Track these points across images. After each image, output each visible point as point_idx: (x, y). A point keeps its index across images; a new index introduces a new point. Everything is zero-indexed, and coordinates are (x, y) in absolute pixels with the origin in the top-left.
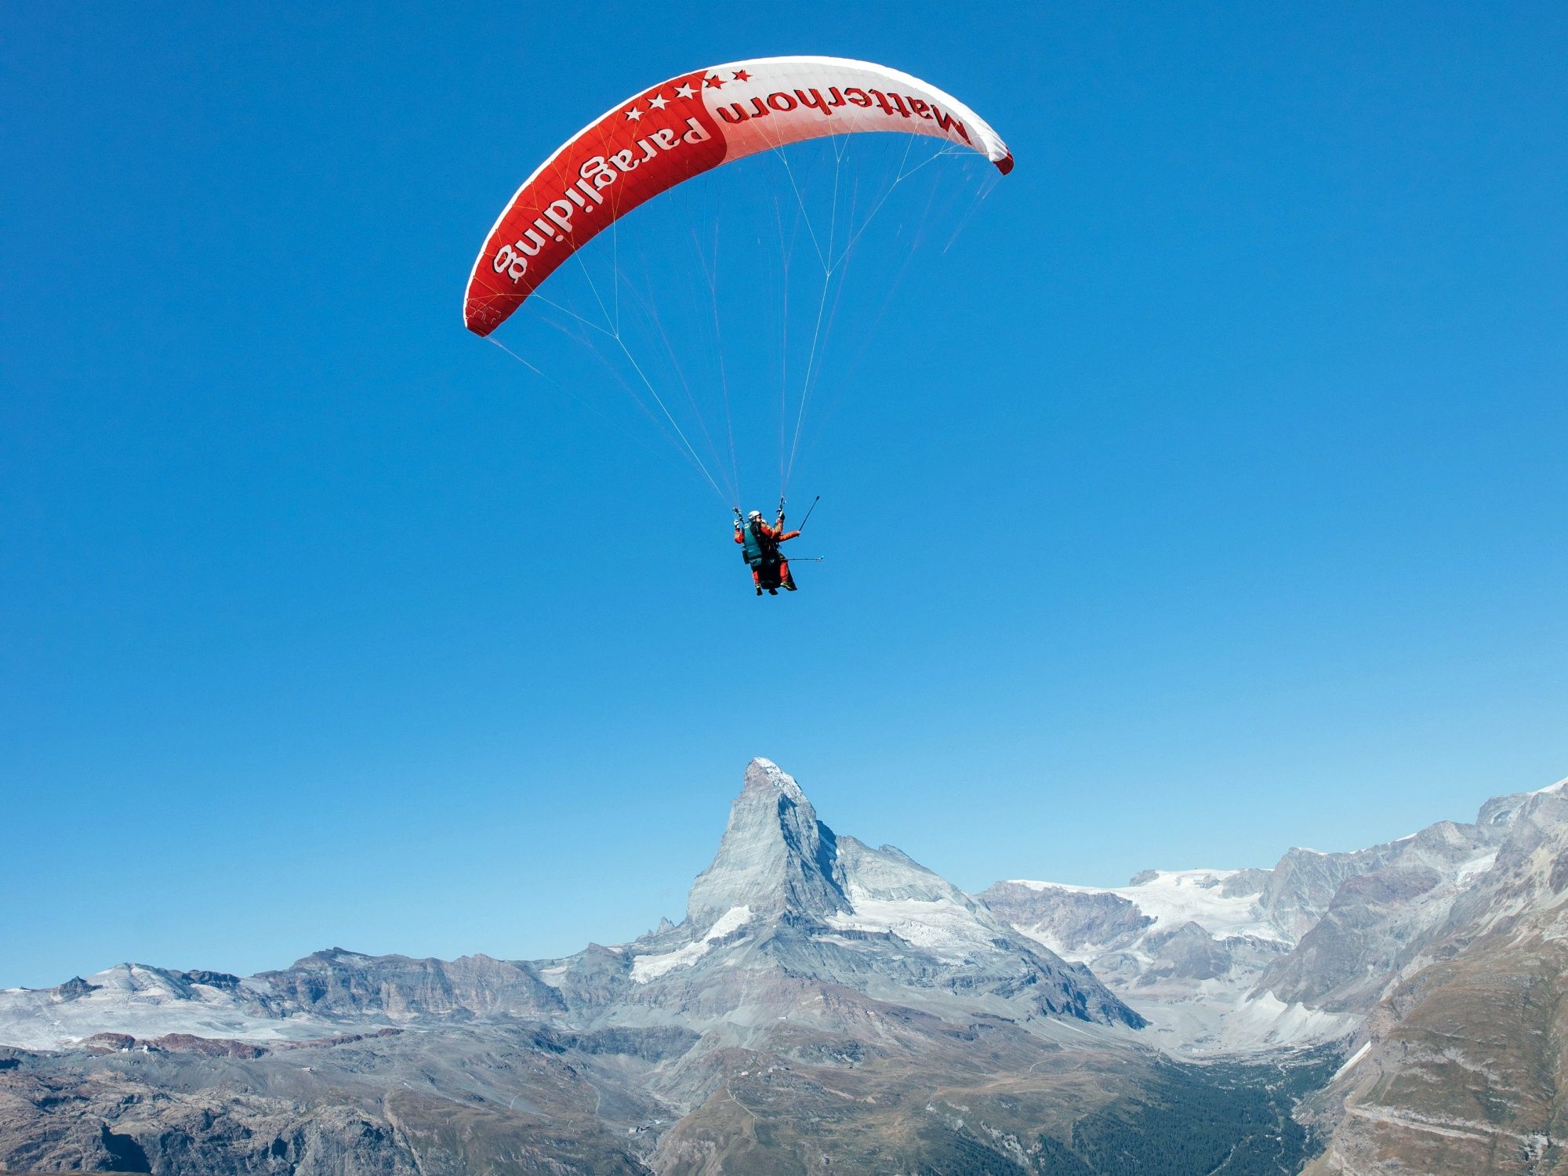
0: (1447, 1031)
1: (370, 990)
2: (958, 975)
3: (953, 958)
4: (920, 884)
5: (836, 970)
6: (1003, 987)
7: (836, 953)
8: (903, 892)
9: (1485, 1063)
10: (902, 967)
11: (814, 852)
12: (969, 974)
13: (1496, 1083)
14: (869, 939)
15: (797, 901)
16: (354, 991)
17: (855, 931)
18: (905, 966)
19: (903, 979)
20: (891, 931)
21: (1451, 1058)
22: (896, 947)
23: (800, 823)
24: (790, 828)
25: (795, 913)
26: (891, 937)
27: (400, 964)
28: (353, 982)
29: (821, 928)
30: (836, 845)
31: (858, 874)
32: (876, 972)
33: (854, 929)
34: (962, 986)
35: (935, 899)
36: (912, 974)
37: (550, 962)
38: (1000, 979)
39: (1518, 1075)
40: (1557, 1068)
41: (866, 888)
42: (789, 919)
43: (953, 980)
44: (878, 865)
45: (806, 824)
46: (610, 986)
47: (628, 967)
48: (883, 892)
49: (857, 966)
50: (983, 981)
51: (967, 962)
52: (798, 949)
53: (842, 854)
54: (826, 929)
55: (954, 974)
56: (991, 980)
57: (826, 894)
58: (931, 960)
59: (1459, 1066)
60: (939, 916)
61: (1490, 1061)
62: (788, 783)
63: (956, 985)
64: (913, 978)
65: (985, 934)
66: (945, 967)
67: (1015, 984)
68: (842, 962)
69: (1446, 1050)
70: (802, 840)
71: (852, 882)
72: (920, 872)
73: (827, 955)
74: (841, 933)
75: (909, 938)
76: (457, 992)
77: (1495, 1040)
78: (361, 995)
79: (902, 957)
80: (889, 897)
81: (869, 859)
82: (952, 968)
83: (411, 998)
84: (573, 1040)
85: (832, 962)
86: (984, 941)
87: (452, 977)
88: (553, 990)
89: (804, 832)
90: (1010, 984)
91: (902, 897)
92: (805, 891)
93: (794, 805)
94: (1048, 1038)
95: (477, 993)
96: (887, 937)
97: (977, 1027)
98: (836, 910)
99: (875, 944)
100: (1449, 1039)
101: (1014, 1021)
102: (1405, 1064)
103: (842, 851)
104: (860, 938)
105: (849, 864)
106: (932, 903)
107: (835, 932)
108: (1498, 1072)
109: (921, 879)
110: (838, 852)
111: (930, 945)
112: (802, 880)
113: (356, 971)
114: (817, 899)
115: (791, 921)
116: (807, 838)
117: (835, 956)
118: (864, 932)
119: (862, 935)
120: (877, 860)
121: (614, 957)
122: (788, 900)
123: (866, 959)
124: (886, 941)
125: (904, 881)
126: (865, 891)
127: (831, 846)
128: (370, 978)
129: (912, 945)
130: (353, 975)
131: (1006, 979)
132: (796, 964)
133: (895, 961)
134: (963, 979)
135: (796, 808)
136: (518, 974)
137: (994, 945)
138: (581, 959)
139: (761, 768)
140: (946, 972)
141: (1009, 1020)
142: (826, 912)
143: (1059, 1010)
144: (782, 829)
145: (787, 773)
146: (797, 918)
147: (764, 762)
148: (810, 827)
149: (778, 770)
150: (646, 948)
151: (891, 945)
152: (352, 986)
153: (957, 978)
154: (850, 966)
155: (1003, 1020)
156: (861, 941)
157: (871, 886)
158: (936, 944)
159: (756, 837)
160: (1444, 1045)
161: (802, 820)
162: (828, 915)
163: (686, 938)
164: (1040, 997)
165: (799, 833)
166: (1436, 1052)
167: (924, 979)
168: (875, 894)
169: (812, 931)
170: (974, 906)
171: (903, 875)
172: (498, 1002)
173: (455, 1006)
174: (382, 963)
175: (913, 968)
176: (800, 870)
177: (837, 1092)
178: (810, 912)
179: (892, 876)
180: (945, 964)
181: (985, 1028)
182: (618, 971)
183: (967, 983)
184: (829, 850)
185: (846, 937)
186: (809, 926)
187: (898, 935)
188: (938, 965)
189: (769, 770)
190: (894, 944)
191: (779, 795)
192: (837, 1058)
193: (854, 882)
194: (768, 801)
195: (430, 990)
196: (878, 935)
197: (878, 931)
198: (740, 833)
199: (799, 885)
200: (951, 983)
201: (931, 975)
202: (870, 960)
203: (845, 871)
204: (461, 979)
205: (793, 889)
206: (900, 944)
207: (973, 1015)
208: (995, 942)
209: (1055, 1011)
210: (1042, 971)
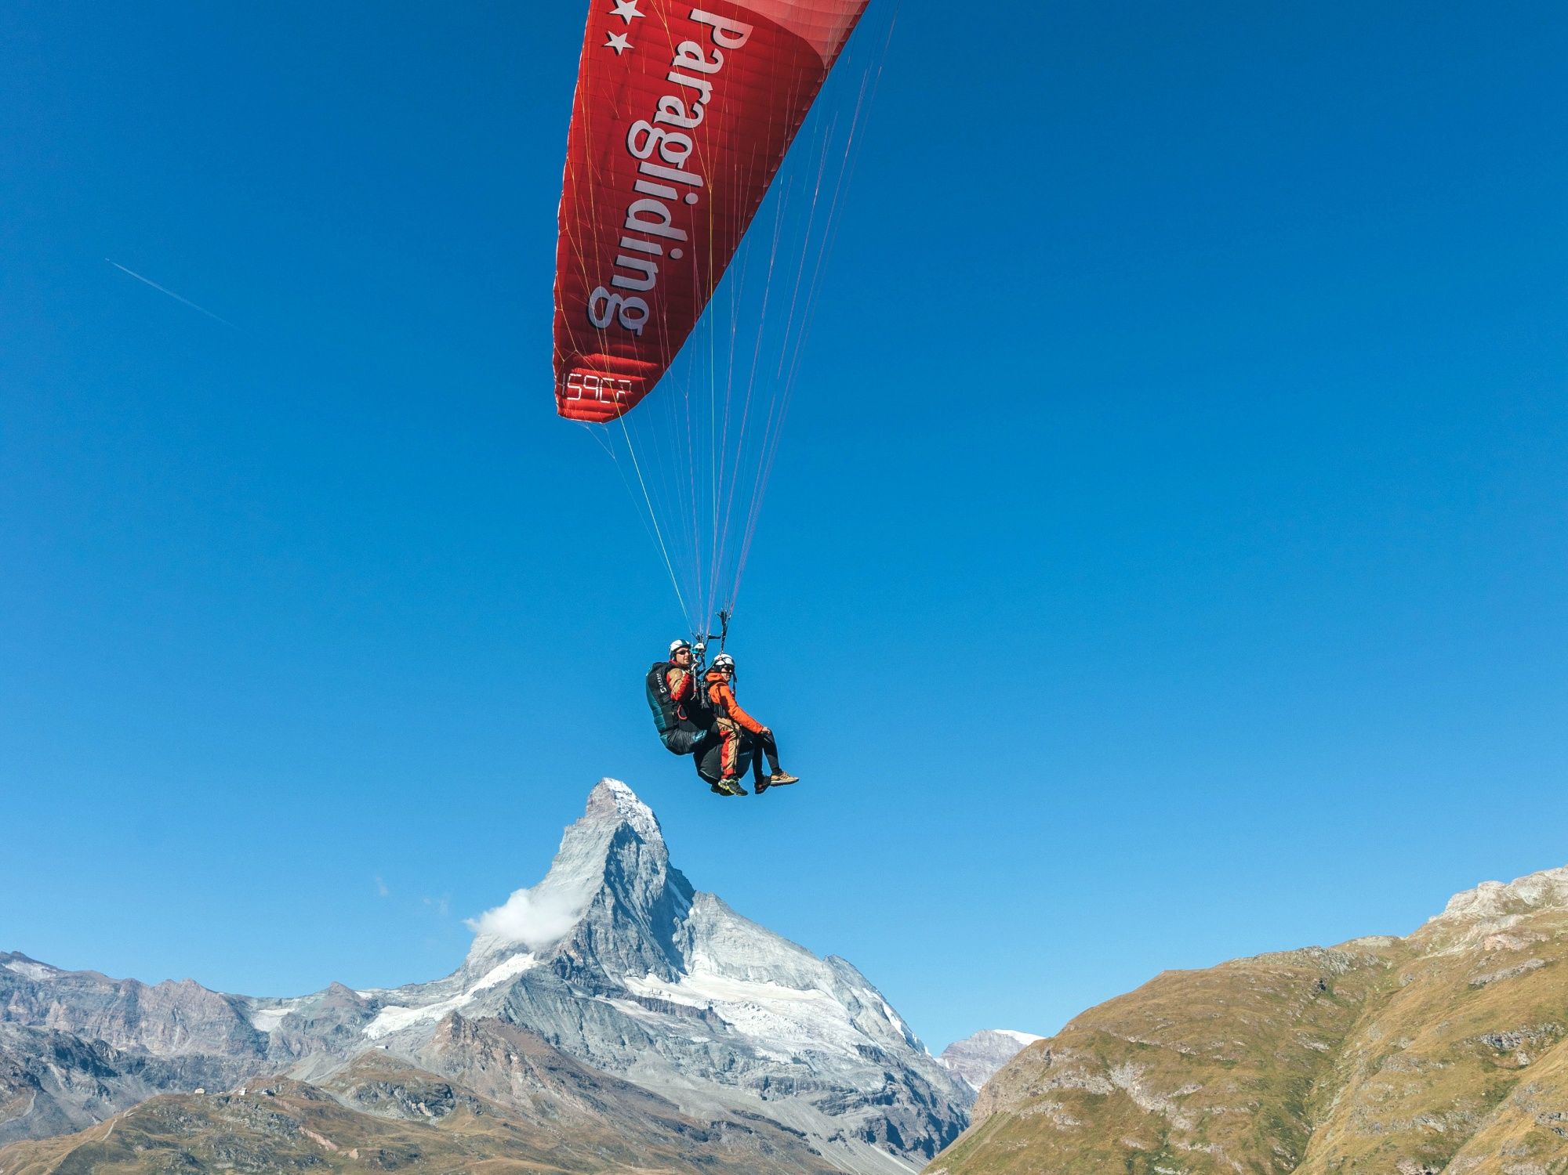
0: (1133, 1033)
1: (35, 1010)
2: (775, 1075)
3: (778, 1052)
4: (791, 967)
5: (596, 1038)
6: (831, 1100)
7: (606, 1017)
8: (764, 973)
9: (1176, 1094)
10: (701, 1052)
11: (650, 901)
12: (791, 1076)
13: (1182, 1134)
14: (678, 1014)
15: (590, 948)
16: (12, 1008)
17: (661, 1000)
18: (706, 1052)
19: (696, 1067)
20: (710, 1009)
21: (1122, 1084)
22: (711, 1029)
23: (641, 863)
24: (623, 865)
25: (579, 962)
26: (708, 1016)
27: (89, 983)
28: (16, 995)
29: (613, 990)
30: (692, 903)
31: (711, 943)
32: (658, 1052)
33: (660, 998)
34: (778, 1090)
35: (806, 987)
36: (713, 1064)
37: (277, 1001)
38: (833, 1089)
39: (1232, 1119)
40: (1327, 1113)
41: (716, 960)
42: (564, 968)
43: (767, 1079)
44: (739, 934)
45: (649, 865)
46: (330, 1038)
47: (368, 1018)
48: (739, 969)
49: (631, 1039)
50: (808, 1088)
51: (796, 1060)
52: (550, 1002)
53: (696, 914)
54: (620, 992)
55: (771, 1072)
56: (820, 1088)
57: (639, 949)
58: (748, 1051)
59: (1130, 1100)
60: (794, 1005)
61: (1188, 1089)
62: (642, 817)
63: (770, 1088)
64: (711, 1069)
65: (850, 1037)
66: (762, 1061)
67: (852, 1098)
68: (610, 1030)
69: (1118, 1067)
70: (636, 883)
71: (699, 950)
72: (796, 953)
73: (592, 1017)
74: (640, 1000)
75: (733, 1022)
76: (143, 1024)
77: (1219, 1050)
78: (20, 1015)
79: (706, 1040)
80: (744, 977)
81: (729, 925)
82: (770, 1064)
83: (80, 1026)
84: (138, 1064)
85: (596, 1027)
86: (844, 1045)
87: (146, 1006)
88: (258, 1034)
89: (644, 874)
90: (845, 1097)
91: (760, 979)
92: (607, 940)
93: (640, 841)
94: (845, 1166)
95: (165, 1028)
96: (702, 1015)
97: (724, 1126)
98: (647, 972)
99: (682, 1021)
100: (1130, 1048)
101: (804, 1134)
102: (1034, 1094)
103: (698, 911)
104: (665, 1011)
105: (701, 927)
106: (799, 992)
107: (632, 997)
108: (1193, 1113)
109: (793, 961)
110: (691, 912)
111: (757, 1034)
112: (608, 925)
113: (27, 983)
114: (622, 953)
115: (568, 970)
116: (646, 883)
117: (602, 1021)
118: (672, 1004)
119: (669, 1007)
120: (741, 927)
121: (357, 1004)
122: (576, 945)
123: (652, 1033)
124: (701, 1021)
125: (770, 959)
126: (714, 964)
127: (685, 903)
128: (41, 995)
129: (735, 1031)
130: (19, 988)
131: (842, 1090)
132: (535, 1018)
133: (694, 1043)
134: (781, 1082)
135: (643, 847)
136: (222, 1008)
137: (857, 1052)
138: (316, 1000)
139: (609, 790)
140: (761, 1069)
141: (795, 1132)
142: (631, 971)
143: (908, 1145)
144: (608, 862)
145: (644, 802)
146: (579, 970)
147: (615, 785)
148: (655, 871)
149: (634, 797)
150: (405, 998)
151: (705, 1026)
152: (12, 1002)
153: (774, 1079)
154: (620, 1037)
155: (784, 1129)
156: (663, 1015)
157: (723, 959)
158: (767, 1034)
159: (576, 871)
160: (1117, 1056)
161: (645, 860)
162: (631, 976)
163: (458, 990)
164: (878, 1120)
165: (634, 874)
166: (1094, 1070)
167: (728, 1075)
168: (726, 969)
169: (597, 990)
170: (860, 1006)
171: (770, 951)
172: (187, 1043)
173: (133, 1043)
174: (67, 978)
175: (716, 1056)
176: (610, 912)
177: (316, 1136)
178: (605, 967)
179: (756, 951)
180: (765, 1059)
181: (736, 1131)
182: (353, 1020)
183: (787, 1087)
184: (680, 905)
185: (645, 1006)
186: (594, 983)
187: (720, 1015)
188: (755, 1058)
189: (619, 795)
190: (709, 1025)
191: (619, 823)
192: (409, 1108)
193: (703, 951)
194: (605, 830)
195: (109, 1017)
196: (691, 1011)
197: (692, 1005)
198: (562, 865)
199: (601, 930)
200: (762, 1083)
201: (740, 1069)
202: (657, 1035)
203: (694, 935)
204: (154, 1008)
205: (590, 934)
206: (717, 1026)
207: (735, 1112)
208: (861, 1049)
209: (900, 1145)
210: (916, 1097)
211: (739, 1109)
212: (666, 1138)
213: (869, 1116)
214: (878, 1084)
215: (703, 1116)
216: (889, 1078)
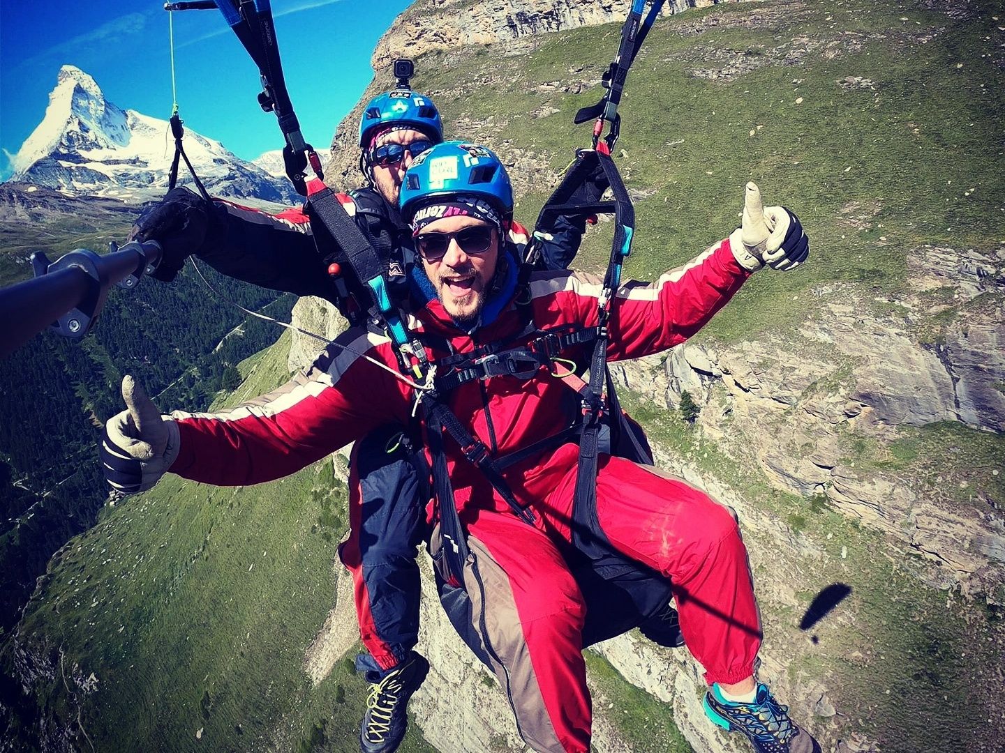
11: (99, 118)
26: (137, 161)
54: (90, 160)
65: (210, 158)
89: (93, 107)
107: (97, 162)
116: (95, 110)
119: (117, 162)
124: (133, 165)
156: (115, 165)
187: (142, 160)
189: (73, 73)
190: (138, 165)
197: (128, 158)
207: (155, 196)
208: (214, 161)
209: (241, 194)
210: (244, 175)
211: (157, 194)
212: (115, 216)
213: (224, 186)
214: (227, 172)
215: (138, 202)
216: (230, 169)
